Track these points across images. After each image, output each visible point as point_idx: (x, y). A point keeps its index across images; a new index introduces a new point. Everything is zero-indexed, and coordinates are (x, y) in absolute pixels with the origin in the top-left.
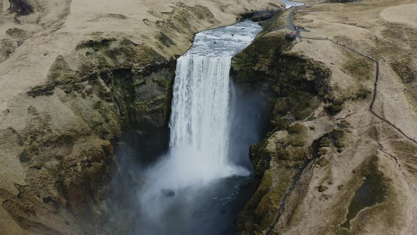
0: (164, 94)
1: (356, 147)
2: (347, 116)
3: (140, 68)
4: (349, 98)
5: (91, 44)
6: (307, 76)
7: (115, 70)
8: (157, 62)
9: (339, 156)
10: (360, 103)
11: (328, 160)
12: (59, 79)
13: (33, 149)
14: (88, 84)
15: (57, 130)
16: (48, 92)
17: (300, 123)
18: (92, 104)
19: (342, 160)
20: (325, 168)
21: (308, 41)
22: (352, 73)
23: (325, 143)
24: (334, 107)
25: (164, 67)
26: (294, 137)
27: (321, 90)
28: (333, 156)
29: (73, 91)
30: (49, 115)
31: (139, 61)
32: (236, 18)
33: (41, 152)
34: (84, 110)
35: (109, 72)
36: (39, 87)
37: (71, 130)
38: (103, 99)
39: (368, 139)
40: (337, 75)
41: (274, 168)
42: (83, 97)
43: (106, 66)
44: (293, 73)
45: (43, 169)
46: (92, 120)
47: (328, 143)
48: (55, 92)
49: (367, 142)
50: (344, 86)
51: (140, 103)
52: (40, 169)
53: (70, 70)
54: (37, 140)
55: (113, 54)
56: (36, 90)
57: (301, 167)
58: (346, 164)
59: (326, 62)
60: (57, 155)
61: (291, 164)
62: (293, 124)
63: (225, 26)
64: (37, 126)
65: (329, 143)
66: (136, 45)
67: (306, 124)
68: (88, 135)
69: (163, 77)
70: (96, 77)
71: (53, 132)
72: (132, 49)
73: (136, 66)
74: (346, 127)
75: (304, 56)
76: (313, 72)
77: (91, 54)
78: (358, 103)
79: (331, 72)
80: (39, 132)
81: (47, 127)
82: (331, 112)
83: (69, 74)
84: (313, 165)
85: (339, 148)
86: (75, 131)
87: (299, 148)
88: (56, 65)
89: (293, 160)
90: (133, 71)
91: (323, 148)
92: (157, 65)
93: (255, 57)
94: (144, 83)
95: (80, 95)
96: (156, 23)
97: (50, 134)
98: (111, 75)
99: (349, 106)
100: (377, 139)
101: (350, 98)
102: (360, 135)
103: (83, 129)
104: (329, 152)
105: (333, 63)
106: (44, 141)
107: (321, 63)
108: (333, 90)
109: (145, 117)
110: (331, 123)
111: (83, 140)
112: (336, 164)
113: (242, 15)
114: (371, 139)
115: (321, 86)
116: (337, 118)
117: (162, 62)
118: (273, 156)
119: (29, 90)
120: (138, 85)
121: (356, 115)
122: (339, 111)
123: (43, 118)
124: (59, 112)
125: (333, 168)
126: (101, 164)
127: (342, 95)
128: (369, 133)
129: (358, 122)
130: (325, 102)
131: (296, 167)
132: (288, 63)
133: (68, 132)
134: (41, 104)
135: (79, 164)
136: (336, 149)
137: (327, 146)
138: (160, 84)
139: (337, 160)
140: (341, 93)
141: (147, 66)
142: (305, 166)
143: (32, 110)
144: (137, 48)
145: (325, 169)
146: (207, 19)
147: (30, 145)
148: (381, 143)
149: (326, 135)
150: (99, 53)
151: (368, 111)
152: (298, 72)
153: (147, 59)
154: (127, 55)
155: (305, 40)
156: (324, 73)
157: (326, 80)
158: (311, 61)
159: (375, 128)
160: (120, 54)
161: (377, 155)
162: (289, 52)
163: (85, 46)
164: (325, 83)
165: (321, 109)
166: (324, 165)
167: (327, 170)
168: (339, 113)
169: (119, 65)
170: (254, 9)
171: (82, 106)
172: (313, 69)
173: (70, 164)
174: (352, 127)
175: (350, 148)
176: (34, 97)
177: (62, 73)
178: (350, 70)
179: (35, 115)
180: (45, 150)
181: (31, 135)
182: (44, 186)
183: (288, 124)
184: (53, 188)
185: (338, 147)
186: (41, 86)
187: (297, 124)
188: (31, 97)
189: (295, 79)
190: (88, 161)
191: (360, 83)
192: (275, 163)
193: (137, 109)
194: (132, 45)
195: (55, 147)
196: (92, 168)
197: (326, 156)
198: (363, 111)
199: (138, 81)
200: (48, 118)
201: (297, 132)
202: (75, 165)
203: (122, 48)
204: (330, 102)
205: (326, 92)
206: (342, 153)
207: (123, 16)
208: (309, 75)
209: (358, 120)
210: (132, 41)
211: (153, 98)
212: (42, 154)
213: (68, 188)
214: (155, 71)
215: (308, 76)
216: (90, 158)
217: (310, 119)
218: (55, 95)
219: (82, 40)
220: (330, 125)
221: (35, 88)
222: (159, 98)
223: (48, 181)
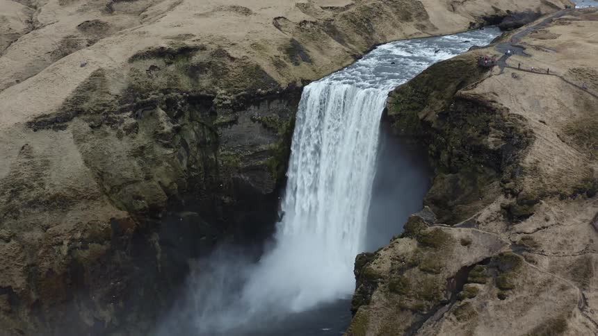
0: (276, 142)
1: (537, 295)
2: (538, 229)
3: (226, 97)
4: (552, 194)
5: (160, 53)
6: (490, 139)
7: (190, 96)
8: (260, 90)
9: (499, 306)
10: (577, 205)
11: (475, 309)
12: (85, 105)
13: (9, 210)
14: (130, 117)
15: (52, 185)
16: (57, 125)
17: (445, 229)
18: (129, 148)
19: (501, 314)
20: (465, 323)
21: (513, 74)
22: (580, 144)
23: (478, 276)
24: (519, 208)
25: (275, 99)
26: (426, 254)
27: (508, 171)
28: (485, 304)
29: (105, 126)
30: (48, 161)
31: (228, 86)
32: (471, 23)
33: (21, 216)
34: (114, 158)
35: (180, 100)
36: (45, 116)
37: (69, 189)
38: (157, 141)
39: (568, 282)
40: (545, 145)
41: (378, 305)
42: (120, 136)
43: (177, 90)
44: (470, 131)
45: (13, 242)
46: (122, 175)
47: (484, 276)
48: (70, 126)
49: (563, 288)
50: (552, 169)
51: (225, 152)
52: (8, 241)
53: (108, 93)
54: (20, 196)
55: (194, 71)
56: (39, 120)
57: (425, 313)
58: (506, 325)
59: (532, 118)
60: (43, 224)
61: (411, 303)
62: (430, 229)
63: (441, 35)
64: (26, 174)
65: (486, 276)
66: (233, 59)
67: (457, 233)
68: (93, 198)
69: (274, 115)
70: (155, 107)
71: (47, 187)
72: (224, 64)
73: (221, 94)
74: (529, 251)
75: (495, 102)
76: (502, 133)
77: (159, 69)
78: (572, 204)
79: (535, 137)
80: (26, 185)
81: (39, 179)
82: (512, 215)
83: (105, 98)
84: (446, 315)
85: (503, 289)
86: (74, 190)
87: (430, 276)
88: (88, 83)
89: (415, 296)
90: (216, 101)
91: (472, 285)
92: (259, 95)
93: (426, 94)
94: (234, 122)
95: (114, 133)
96: (300, 24)
97: (41, 190)
98: (182, 105)
99: (550, 209)
100: (584, 286)
101: (557, 193)
102: (552, 272)
103: (87, 189)
104: (482, 294)
105: (545, 119)
106: (31, 199)
107: (521, 117)
108: (525, 174)
109: (236, 176)
110: (504, 237)
111: (84, 206)
112: (487, 320)
113: (485, 18)
114: (572, 283)
115: (510, 163)
116: (518, 230)
117: (270, 90)
118: (382, 283)
119: (30, 119)
120: (224, 125)
121: (559, 229)
122: (524, 217)
123: (39, 164)
124: (65, 157)
125: (478, 328)
126: (104, 248)
127: (541, 186)
128: (575, 270)
129: (559, 244)
130: (506, 196)
131: (415, 310)
132: (467, 112)
133: (65, 191)
134: (41, 142)
135: (66, 243)
136: (496, 291)
137: (480, 283)
138: (266, 126)
139: (492, 313)
140: (541, 181)
141: (239, 94)
142: (433, 312)
143: (25, 150)
144: (233, 64)
145: (463, 328)
146: (416, 21)
147: (7, 203)
148: (587, 295)
149: (485, 261)
150: (172, 68)
151: (587, 224)
152: (480, 131)
153: (243, 83)
154: (215, 74)
155: (508, 71)
156: (520, 138)
157: (520, 152)
158: (505, 114)
159: (588, 262)
160: (206, 71)
161: (568, 320)
162: (470, 92)
163: (152, 56)
164: (518, 158)
165: (495, 207)
166: (464, 318)
167: (466, 329)
168: (525, 221)
169: (200, 89)
170: (512, 10)
171: (112, 150)
172: (504, 129)
173: (54, 241)
174: (542, 253)
175: (525, 294)
176: (35, 130)
177: (94, 97)
178: (577, 138)
179: (28, 157)
180: (30, 213)
181: (12, 189)
182: (7, 268)
183: (421, 228)
184: (20, 273)
185: (501, 289)
186: (49, 116)
187: (437, 230)
188: (31, 130)
189: (473, 143)
190: (81, 239)
191: (590, 166)
192: (382, 296)
193: (220, 163)
194: (226, 58)
195: (45, 210)
196: (87, 251)
197: (474, 302)
198: (576, 223)
199: (221, 118)
200: (46, 165)
201: (434, 246)
202: (62, 244)
203: (210, 63)
204: (513, 197)
205: (513, 177)
206: (505, 302)
207: (249, 10)
208: (493, 139)
209: (559, 239)
210: (230, 52)
211: (252, 146)
212: (22, 220)
213: (42, 276)
214: (257, 104)
215: (491, 141)
216: (87, 235)
217: (468, 225)
218: (68, 130)
219: (150, 46)
220: (501, 242)
221: (40, 117)
222: (263, 147)
223: (15, 262)
